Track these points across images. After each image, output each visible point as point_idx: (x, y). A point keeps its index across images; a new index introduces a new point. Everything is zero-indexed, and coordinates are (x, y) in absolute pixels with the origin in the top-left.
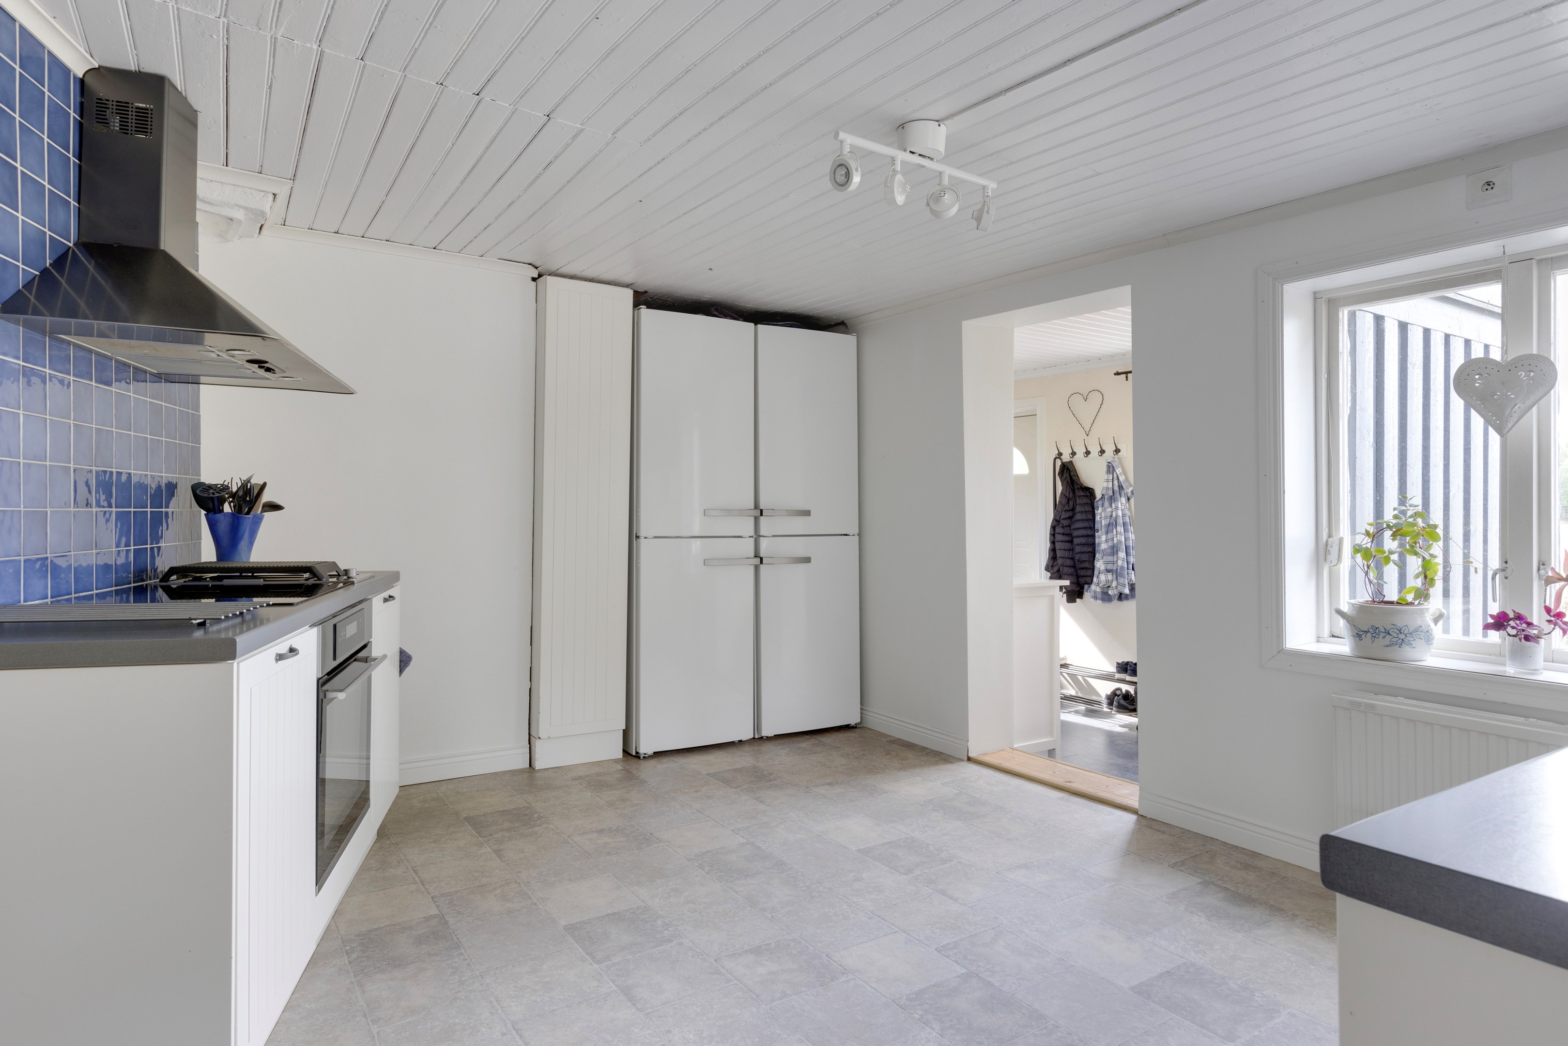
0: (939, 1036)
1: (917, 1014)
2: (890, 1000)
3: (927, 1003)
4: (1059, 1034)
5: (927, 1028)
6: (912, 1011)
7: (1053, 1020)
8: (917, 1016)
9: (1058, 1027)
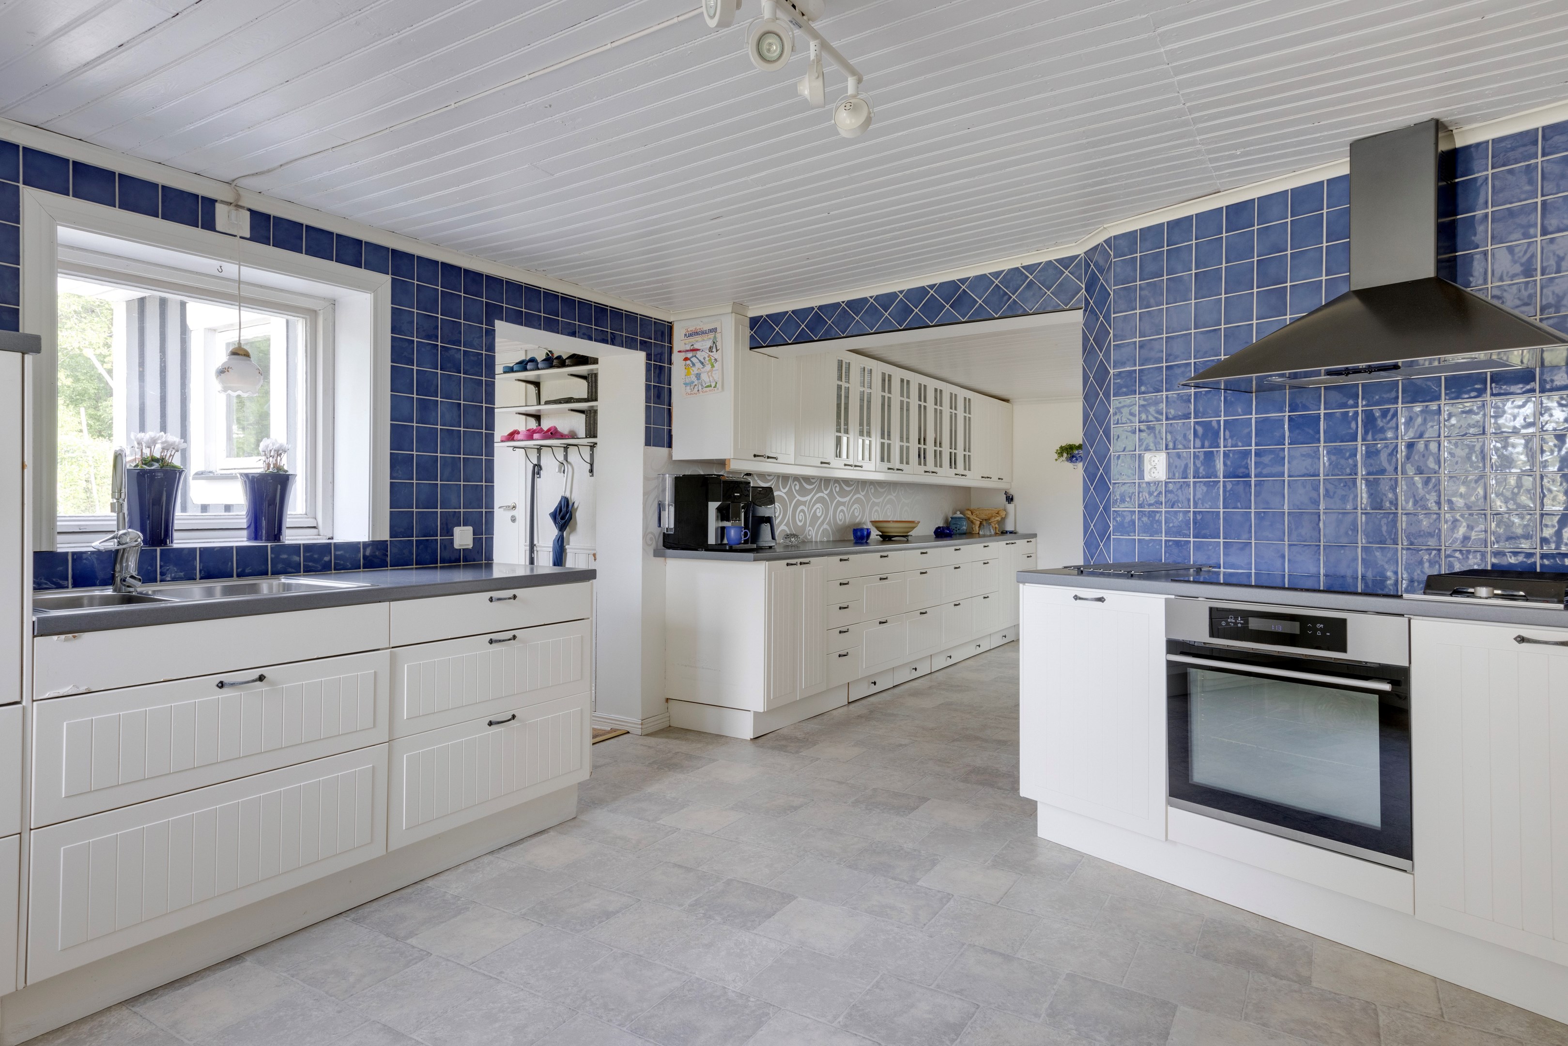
0: (726, 987)
1: (753, 1001)
2: (783, 1008)
3: (748, 1014)
4: (620, 1018)
5: (739, 991)
6: (758, 1002)
7: (625, 1031)
8: (752, 999)
9: (619, 1025)
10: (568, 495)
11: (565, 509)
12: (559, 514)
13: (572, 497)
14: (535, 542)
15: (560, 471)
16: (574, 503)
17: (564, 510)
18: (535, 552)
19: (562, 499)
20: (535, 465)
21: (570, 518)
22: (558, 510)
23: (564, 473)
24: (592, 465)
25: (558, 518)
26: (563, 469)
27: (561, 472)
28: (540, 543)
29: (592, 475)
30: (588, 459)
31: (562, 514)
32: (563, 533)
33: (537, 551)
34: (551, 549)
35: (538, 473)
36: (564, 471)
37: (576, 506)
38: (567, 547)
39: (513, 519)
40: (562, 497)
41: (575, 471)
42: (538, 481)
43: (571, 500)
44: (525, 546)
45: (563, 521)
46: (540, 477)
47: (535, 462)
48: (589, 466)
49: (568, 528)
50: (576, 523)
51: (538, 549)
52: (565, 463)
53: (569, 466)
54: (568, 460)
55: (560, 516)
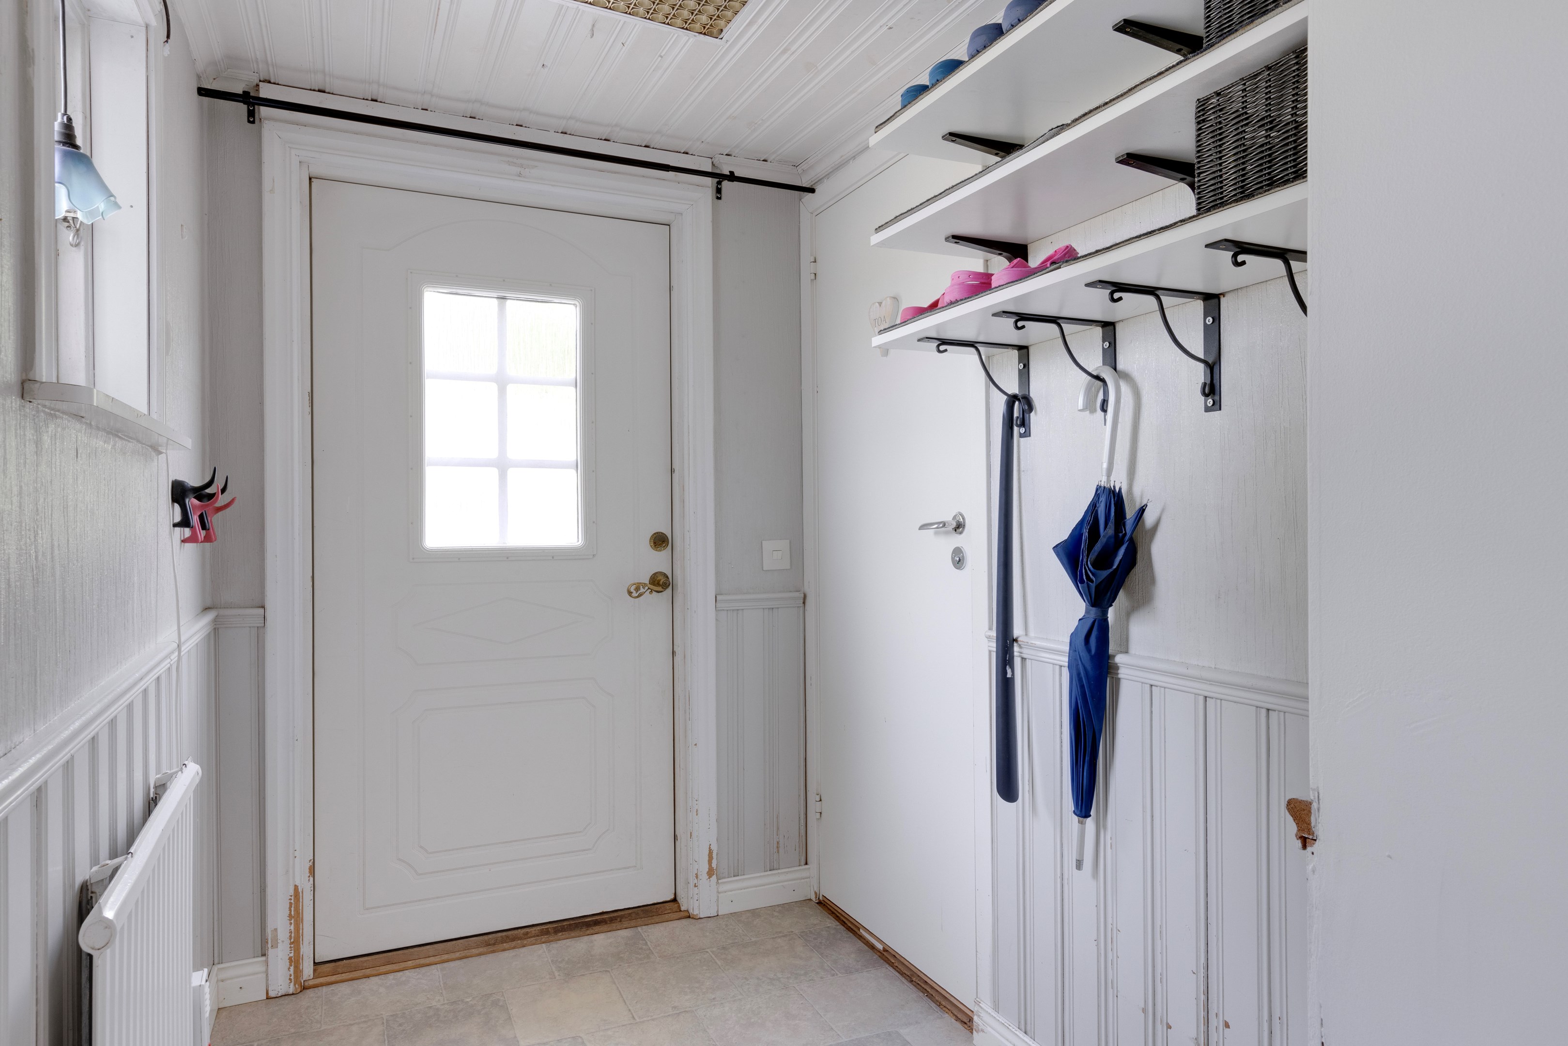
10: (1119, 481)
11: (1111, 531)
12: (1090, 548)
13: (1137, 490)
14: (1017, 631)
15: (1089, 406)
16: (1142, 510)
17: (1106, 533)
18: (1017, 662)
19: (1097, 495)
20: (1012, 399)
21: (1131, 560)
22: (1086, 534)
23: (1104, 409)
24: (1213, 366)
25: (1087, 562)
26: (1101, 397)
27: (1093, 411)
28: (1032, 634)
29: (1217, 406)
30: (1197, 345)
31: (1098, 547)
32: (1105, 613)
33: (1023, 659)
34: (1064, 660)
35: (1023, 423)
36: (1105, 402)
37: (1149, 518)
38: (1119, 659)
39: (959, 559)
40: (1100, 491)
41: (1145, 399)
42: (1022, 446)
43: (1132, 499)
44: (989, 637)
45: (1104, 574)
46: (1027, 434)
47: (1013, 388)
48: (1199, 373)
49: (1121, 594)
50: (1152, 580)
51: (1027, 653)
52: (1107, 374)
53: (1125, 388)
54: (1120, 366)
55: (1093, 555)
